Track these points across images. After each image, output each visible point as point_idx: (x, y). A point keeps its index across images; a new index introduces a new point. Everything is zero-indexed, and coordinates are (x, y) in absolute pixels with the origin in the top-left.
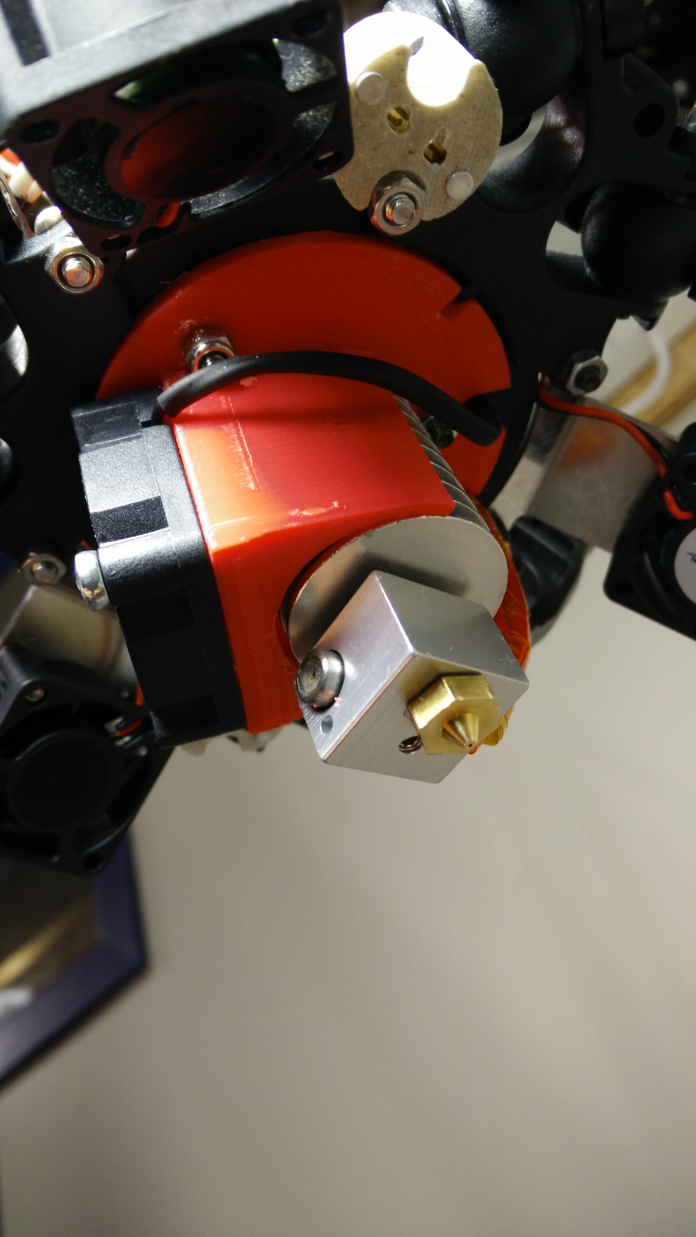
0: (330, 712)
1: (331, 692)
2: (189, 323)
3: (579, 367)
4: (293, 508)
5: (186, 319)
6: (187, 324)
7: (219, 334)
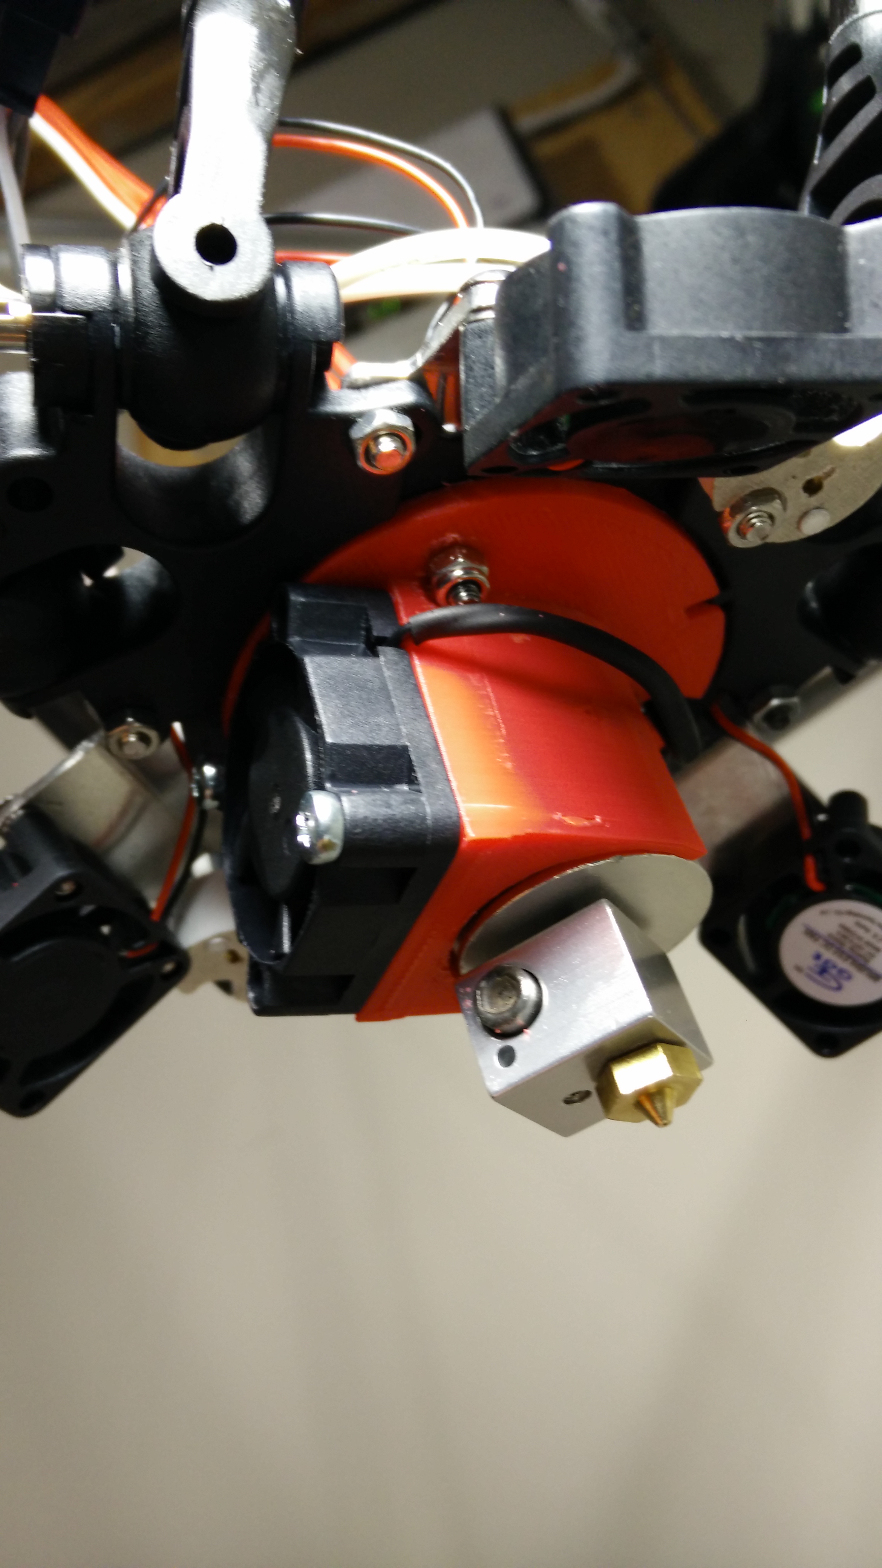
0: (513, 1043)
1: (520, 1021)
2: (455, 538)
3: (775, 702)
4: (557, 810)
5: (453, 532)
6: (452, 536)
7: (481, 562)
